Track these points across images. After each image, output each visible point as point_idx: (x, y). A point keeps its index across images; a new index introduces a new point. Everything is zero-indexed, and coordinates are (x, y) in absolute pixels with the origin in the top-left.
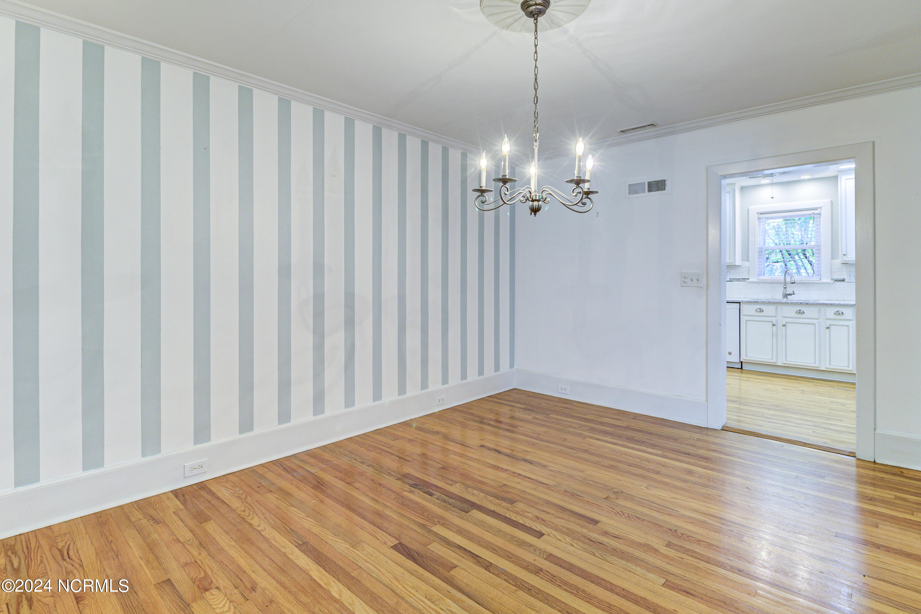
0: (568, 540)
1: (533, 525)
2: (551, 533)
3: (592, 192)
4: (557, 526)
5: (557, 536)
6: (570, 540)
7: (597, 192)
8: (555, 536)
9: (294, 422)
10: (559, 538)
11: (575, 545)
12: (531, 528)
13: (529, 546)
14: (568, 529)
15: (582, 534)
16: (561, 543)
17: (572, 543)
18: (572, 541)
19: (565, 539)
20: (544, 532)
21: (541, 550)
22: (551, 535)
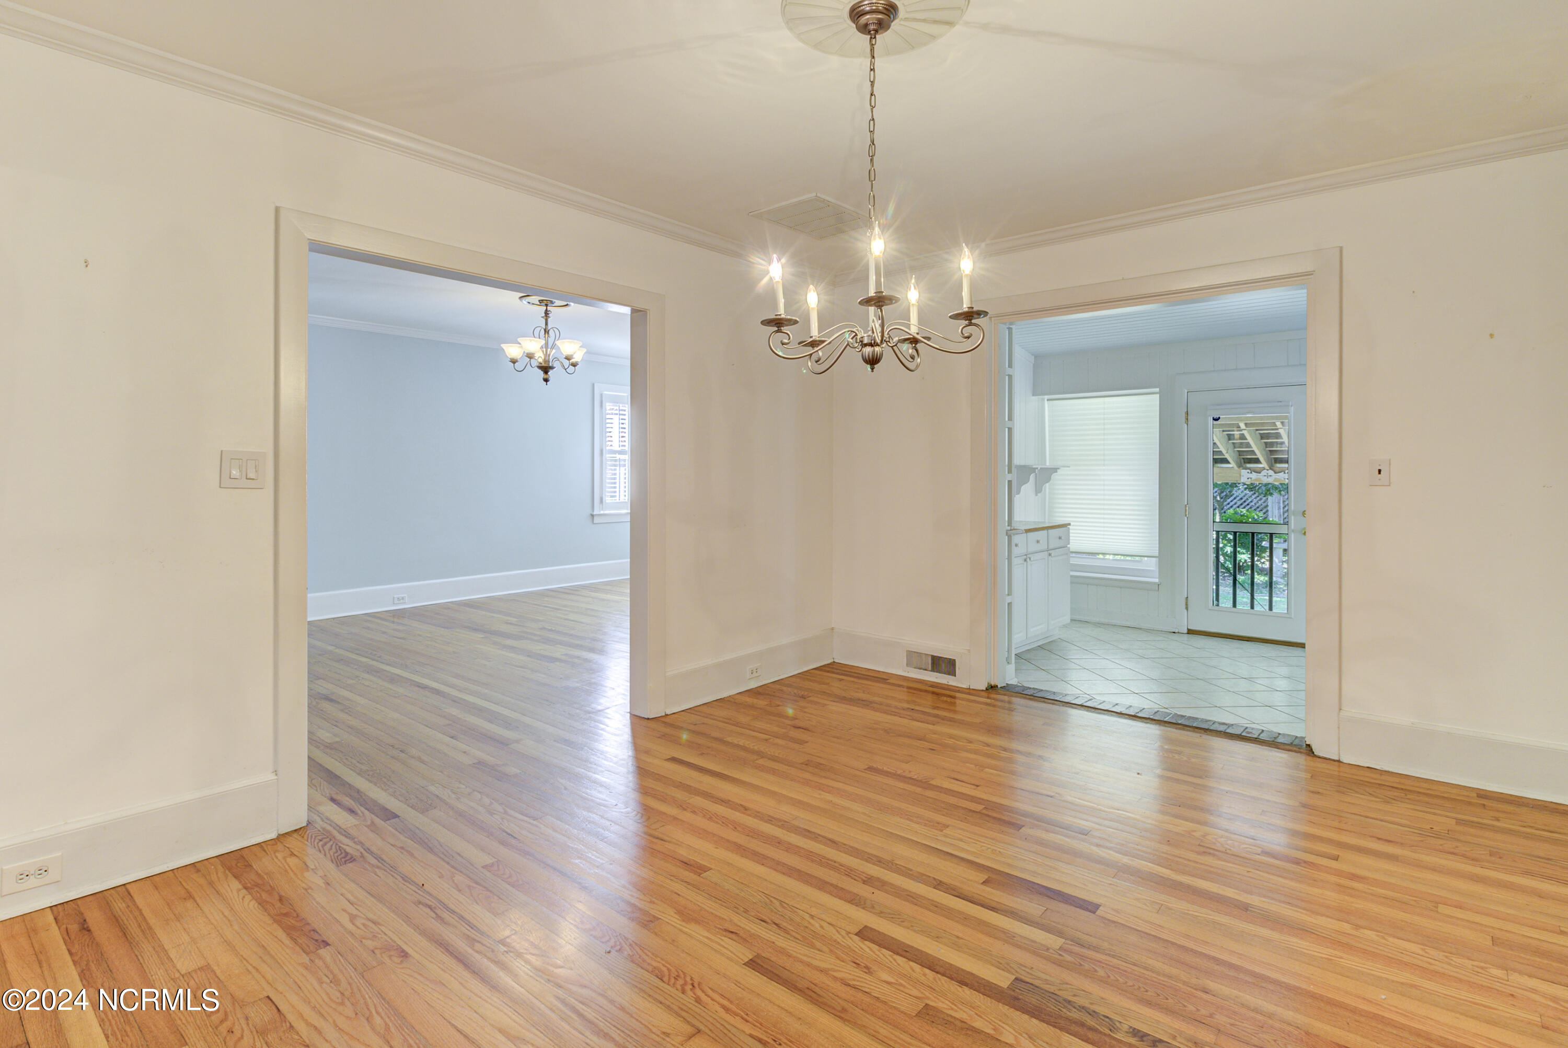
0: (817, 925)
1: (877, 953)
2: (843, 937)
4: (831, 951)
5: (834, 931)
6: (813, 925)
8: (837, 931)
10: (831, 928)
11: (807, 917)
12: (880, 945)
13: (881, 912)
14: (813, 946)
15: (788, 937)
16: (829, 920)
17: (812, 921)
18: (809, 923)
19: (822, 927)
20: (856, 938)
21: (863, 908)
22: (843, 933)
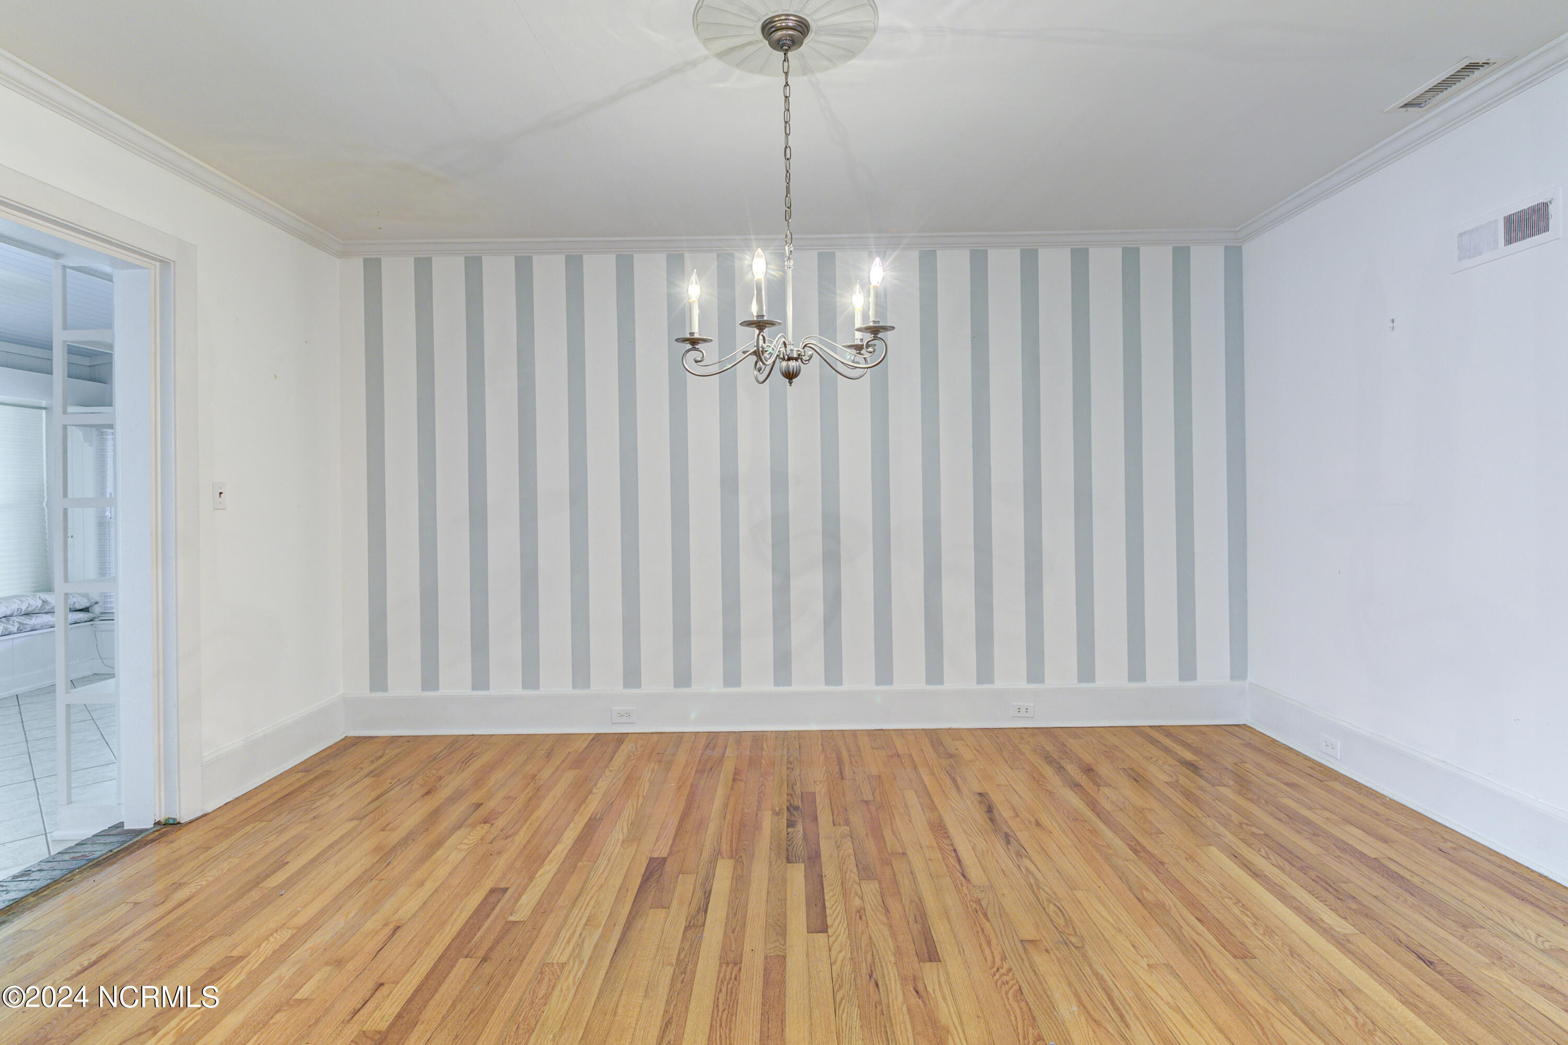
0: (840, 956)
3: (885, 329)
6: (844, 957)
7: (893, 328)
9: (744, 688)
10: (835, 947)
11: (836, 966)
14: (871, 945)
15: (876, 962)
17: (838, 961)
18: (843, 961)
19: (839, 952)
20: (831, 931)
22: (832, 939)
